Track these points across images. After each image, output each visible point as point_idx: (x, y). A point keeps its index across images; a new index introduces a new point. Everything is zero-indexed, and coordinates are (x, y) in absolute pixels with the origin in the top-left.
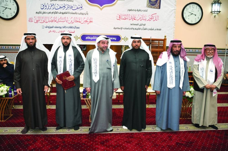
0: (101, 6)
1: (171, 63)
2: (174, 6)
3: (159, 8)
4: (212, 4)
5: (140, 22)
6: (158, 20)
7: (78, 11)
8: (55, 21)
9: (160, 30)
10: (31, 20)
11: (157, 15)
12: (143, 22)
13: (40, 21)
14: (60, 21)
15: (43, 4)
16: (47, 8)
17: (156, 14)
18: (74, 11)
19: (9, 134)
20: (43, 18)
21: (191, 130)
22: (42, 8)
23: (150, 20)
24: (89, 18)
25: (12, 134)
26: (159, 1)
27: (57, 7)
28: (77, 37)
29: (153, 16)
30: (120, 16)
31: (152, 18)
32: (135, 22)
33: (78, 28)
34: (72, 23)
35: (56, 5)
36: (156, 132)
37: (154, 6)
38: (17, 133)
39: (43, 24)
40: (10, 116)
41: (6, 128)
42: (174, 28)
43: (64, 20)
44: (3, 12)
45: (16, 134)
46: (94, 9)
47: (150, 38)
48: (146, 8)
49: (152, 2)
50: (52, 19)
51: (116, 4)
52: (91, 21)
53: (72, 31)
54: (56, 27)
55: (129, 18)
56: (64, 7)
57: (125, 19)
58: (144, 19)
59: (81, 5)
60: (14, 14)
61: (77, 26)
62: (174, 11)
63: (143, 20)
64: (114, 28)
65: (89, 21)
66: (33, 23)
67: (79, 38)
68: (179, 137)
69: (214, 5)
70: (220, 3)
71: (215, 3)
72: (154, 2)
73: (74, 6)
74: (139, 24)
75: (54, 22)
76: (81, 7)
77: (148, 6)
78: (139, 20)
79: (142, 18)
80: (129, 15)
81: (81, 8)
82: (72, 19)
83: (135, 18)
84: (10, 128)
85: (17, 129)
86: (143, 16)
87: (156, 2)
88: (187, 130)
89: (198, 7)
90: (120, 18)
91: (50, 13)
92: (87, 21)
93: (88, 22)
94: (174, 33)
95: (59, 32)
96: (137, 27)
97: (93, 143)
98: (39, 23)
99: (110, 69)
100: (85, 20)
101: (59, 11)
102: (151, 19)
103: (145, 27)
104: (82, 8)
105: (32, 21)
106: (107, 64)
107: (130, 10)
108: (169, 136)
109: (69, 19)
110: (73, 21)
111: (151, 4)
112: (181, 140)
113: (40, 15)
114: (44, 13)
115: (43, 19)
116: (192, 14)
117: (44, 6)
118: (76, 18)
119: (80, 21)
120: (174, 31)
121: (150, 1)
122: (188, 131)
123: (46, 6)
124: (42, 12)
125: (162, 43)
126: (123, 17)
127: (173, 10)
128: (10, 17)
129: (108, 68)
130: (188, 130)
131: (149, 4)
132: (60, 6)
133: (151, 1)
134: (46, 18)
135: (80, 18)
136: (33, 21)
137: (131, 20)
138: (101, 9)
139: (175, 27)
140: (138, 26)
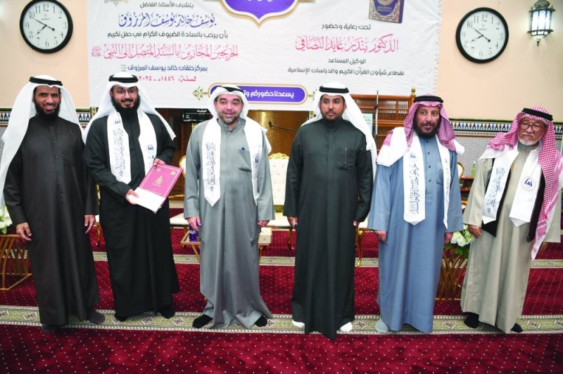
0: (259, 17)
1: (414, 157)
2: (436, 15)
3: (400, 21)
4: (532, 12)
5: (351, 56)
6: (396, 51)
7: (204, 30)
8: (152, 54)
9: (401, 74)
10: (96, 53)
11: (393, 38)
12: (360, 55)
13: (118, 55)
14: (161, 53)
15: (125, 16)
16: (133, 24)
17: (392, 35)
18: (194, 31)
19: (6, 323)
20: (124, 46)
21: (460, 333)
22: (122, 24)
23: (377, 49)
24: (230, 46)
25: (12, 323)
26: (399, 3)
27: (156, 20)
28: (201, 90)
29: (384, 39)
30: (303, 41)
31: (381, 45)
32: (340, 55)
33: (204, 69)
34: (189, 58)
35: (154, 15)
36: (366, 336)
37: (386, 17)
38: (24, 321)
39: (123, 61)
40: (24, 277)
41: (5, 307)
42: (436, 71)
43: (171, 52)
44: (39, 35)
45: (22, 324)
46: (241, 25)
47: (375, 94)
48: (368, 22)
49: (383, 6)
50: (145, 49)
51: (294, 13)
52: (235, 53)
53: (189, 78)
54: (153, 69)
55: (325, 44)
56: (172, 20)
57: (316, 47)
58: (361, 47)
59: (210, 16)
60: (61, 40)
61: (202, 66)
62: (436, 28)
63: (359, 50)
64: (290, 70)
65: (229, 52)
66: (101, 58)
67: (205, 93)
68: (424, 353)
69: (535, 14)
70: (552, 11)
71: (539, 9)
72: (388, 6)
73: (196, 18)
74: (351, 60)
75: (148, 55)
76: (212, 21)
77: (371, 17)
78: (351, 50)
79: (359, 46)
80: (325, 38)
81: (210, 24)
82: (191, 49)
83: (340, 46)
84: (13, 307)
85: (28, 310)
86: (360, 40)
87: (392, 5)
88: (447, 333)
89: (496, 20)
90: (303, 44)
91: (139, 35)
92: (225, 54)
93: (228, 56)
94: (436, 82)
95: (159, 80)
96: (345, 67)
97: (197, 360)
98: (114, 59)
99: (248, 171)
100: (221, 50)
101: (160, 30)
102: (379, 47)
103: (364, 67)
104: (214, 23)
105: (99, 55)
106: (241, 158)
107: (328, 27)
108: (398, 349)
109: (183, 49)
110: (192, 54)
111: (379, 12)
112: (429, 361)
113: (118, 40)
114: (126, 35)
115: (124, 49)
116: (483, 36)
117: (125, 18)
118: (200, 47)
119: (209, 53)
120: (436, 78)
121: (377, 4)
122: (452, 335)
123: (130, 19)
124: (122, 33)
125: (404, 106)
126: (312, 44)
127: (434, 25)
128: (52, 46)
129: (242, 169)
130: (450, 333)
131: (376, 12)
132: (162, 18)
133: (381, 5)
134: (131, 46)
135: (209, 47)
136: (102, 53)
137: (331, 49)
138: (259, 25)
139: (437, 66)
140: (348, 64)
